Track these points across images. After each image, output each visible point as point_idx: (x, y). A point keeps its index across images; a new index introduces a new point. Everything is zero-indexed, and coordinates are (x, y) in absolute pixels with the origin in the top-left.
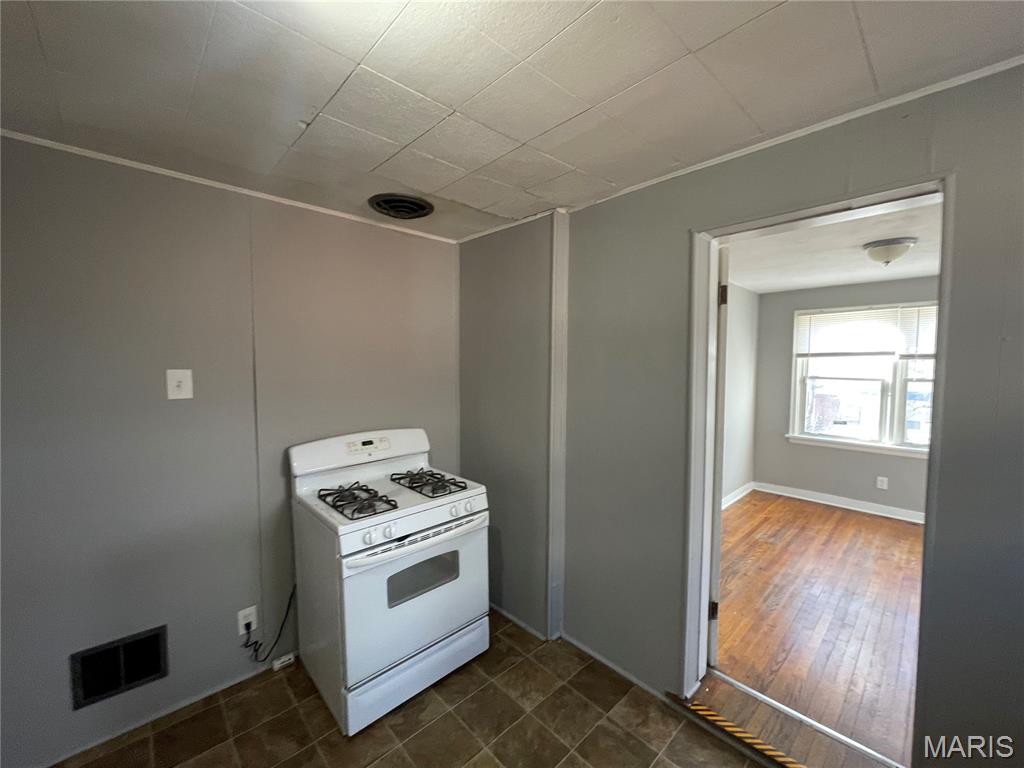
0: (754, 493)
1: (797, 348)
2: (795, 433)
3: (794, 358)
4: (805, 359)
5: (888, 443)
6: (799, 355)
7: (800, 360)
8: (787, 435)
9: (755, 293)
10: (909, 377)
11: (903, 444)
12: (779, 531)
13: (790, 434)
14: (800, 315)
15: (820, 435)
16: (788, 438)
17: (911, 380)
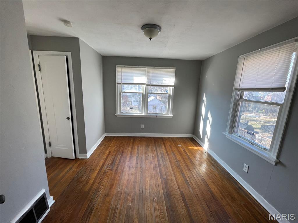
0: (106, 137)
1: (118, 81)
2: (118, 113)
3: (117, 84)
4: (120, 85)
5: (144, 114)
6: (118, 83)
7: (119, 85)
8: (116, 114)
9: (100, 55)
10: (149, 92)
11: (147, 114)
12: (114, 158)
13: (117, 114)
14: (117, 67)
15: (126, 113)
16: (116, 115)
17: (149, 93)
